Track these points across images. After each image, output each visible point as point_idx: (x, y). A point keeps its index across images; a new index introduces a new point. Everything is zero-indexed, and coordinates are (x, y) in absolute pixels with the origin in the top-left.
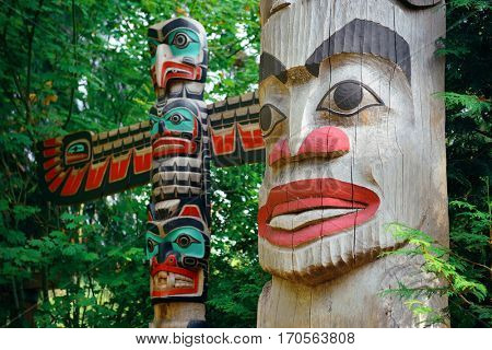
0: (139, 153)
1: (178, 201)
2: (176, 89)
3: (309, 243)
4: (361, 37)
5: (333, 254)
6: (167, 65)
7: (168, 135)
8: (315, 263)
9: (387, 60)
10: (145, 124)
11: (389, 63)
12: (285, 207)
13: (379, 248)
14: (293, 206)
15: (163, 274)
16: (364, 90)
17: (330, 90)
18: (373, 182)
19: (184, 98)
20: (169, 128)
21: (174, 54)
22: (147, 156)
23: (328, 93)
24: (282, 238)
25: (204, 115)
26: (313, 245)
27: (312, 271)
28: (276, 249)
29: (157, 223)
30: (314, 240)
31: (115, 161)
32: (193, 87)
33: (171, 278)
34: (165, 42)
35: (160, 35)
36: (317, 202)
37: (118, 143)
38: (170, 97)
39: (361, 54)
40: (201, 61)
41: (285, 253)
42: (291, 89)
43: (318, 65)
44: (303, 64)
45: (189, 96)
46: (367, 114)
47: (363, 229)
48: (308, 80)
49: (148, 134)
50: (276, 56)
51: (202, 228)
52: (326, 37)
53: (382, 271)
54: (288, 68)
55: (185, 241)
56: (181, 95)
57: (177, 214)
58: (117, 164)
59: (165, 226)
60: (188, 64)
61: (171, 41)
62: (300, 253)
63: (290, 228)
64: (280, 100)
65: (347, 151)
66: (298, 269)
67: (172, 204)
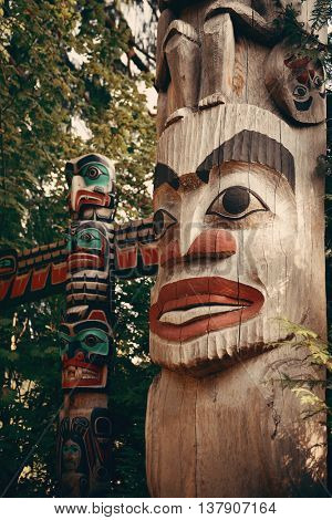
0: (56, 267)
1: (86, 307)
2: (88, 213)
3: (196, 337)
4: (249, 147)
5: (218, 348)
6: (80, 192)
7: (80, 251)
8: (201, 356)
9: (273, 169)
10: (61, 243)
11: (275, 172)
12: (174, 304)
13: (262, 344)
14: (182, 302)
15: (73, 368)
16: (251, 196)
17: (219, 195)
18: (258, 281)
19: (95, 221)
20: (80, 244)
21: (87, 184)
22: (63, 269)
23: (217, 198)
24: (171, 332)
25: (111, 236)
26: (200, 340)
27: (198, 363)
28: (165, 343)
29: (69, 325)
30: (201, 335)
31: (36, 273)
32: (102, 212)
33: (79, 372)
34: (79, 174)
35: (75, 168)
36: (205, 298)
37: (38, 259)
38: (82, 219)
39: (249, 162)
40: (110, 190)
41: (174, 346)
42: (182, 195)
43: (208, 172)
44: (193, 170)
45: (98, 219)
46: (254, 218)
47: (248, 325)
48: (198, 186)
49: (63, 251)
50: (169, 165)
51: (107, 330)
52: (216, 146)
53: (264, 365)
54: (180, 175)
55: (92, 341)
56: (92, 218)
57: (85, 317)
58: (37, 276)
59: (75, 327)
60: (98, 193)
61: (84, 172)
62: (187, 347)
63: (179, 323)
64: (171, 206)
65: (234, 252)
66: (186, 361)
67: (81, 309)
